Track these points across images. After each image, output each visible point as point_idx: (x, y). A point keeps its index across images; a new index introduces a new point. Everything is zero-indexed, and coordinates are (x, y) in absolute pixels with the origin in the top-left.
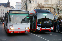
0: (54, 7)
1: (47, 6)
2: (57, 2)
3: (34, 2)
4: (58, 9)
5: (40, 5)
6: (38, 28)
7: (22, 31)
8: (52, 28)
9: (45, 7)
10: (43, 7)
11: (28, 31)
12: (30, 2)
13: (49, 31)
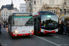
0: (61, 7)
3: (39, 2)
4: (65, 10)
5: (45, 6)
6: (42, 30)
8: (57, 30)
9: (51, 8)
10: (49, 8)
11: (32, 34)
12: (35, 3)
13: (54, 33)
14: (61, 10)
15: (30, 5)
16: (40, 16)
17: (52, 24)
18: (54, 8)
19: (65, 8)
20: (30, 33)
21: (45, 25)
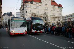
1: (38, 15)
2: (44, 13)
3: (29, 12)
4: (45, 17)
5: (34, 14)
6: (33, 31)
7: (20, 33)
8: (43, 31)
9: (37, 16)
10: (36, 16)
11: (25, 33)
12: (27, 12)
13: (41, 33)
14: (43, 17)
15: (23, 13)
16: (32, 21)
17: (40, 26)
18: (39, 16)
19: (46, 16)
20: (24, 32)
21: (35, 27)
